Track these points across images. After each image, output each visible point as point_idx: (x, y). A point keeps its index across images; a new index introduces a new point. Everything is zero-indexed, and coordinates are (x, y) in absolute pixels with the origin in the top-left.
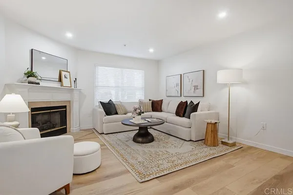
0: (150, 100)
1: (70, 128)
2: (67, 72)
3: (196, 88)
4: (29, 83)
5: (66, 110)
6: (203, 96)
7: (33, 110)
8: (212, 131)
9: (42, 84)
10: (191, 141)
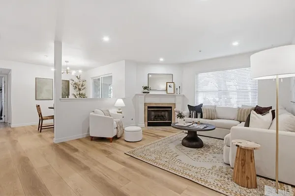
2: (172, 83)
4: (144, 93)
5: (172, 110)
7: (149, 107)
9: (151, 93)
10: (229, 165)
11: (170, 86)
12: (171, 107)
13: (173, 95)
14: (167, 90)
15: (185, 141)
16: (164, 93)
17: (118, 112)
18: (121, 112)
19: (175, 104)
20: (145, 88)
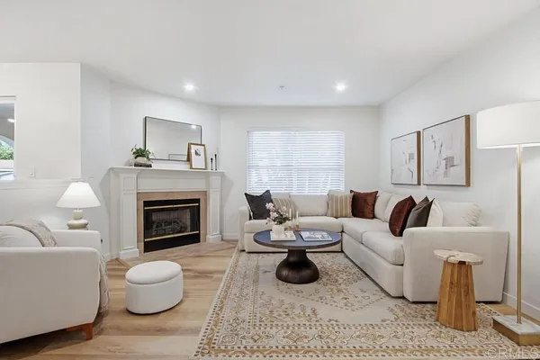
0: (351, 191)
1: (206, 234)
2: (201, 145)
3: (450, 162)
4: (136, 165)
5: (199, 206)
6: (468, 184)
7: (147, 204)
8: (452, 283)
9: (155, 166)
10: (403, 298)
11: (196, 153)
12: (198, 201)
13: (203, 173)
14: (189, 159)
15: (285, 273)
16: (184, 167)
17: (71, 227)
18: (84, 226)
19: (205, 193)
20: (140, 153)
